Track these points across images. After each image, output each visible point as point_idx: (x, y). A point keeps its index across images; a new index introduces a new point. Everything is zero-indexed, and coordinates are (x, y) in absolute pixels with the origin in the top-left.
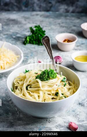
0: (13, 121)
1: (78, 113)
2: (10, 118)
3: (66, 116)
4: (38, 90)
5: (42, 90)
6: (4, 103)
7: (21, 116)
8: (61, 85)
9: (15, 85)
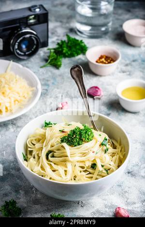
0: (26, 205)
1: (126, 189)
2: (22, 200)
3: (107, 195)
4: (65, 161)
5: (70, 161)
7: (39, 196)
8: (101, 151)
9: (29, 149)
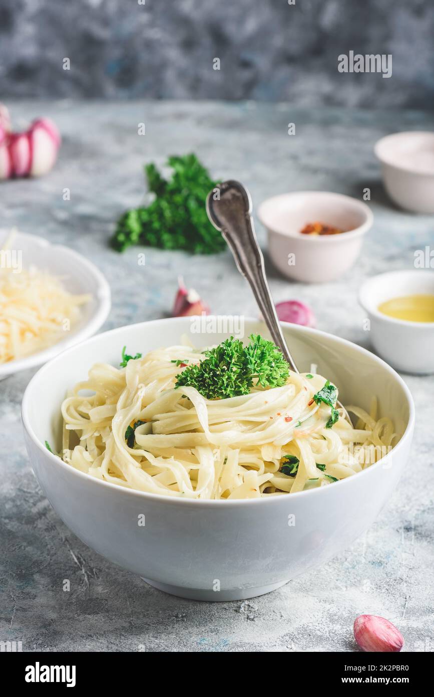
1: (402, 572)
3: (337, 588)
4: (191, 446)
6: (9, 527)
8: (313, 420)
9: (68, 427)
